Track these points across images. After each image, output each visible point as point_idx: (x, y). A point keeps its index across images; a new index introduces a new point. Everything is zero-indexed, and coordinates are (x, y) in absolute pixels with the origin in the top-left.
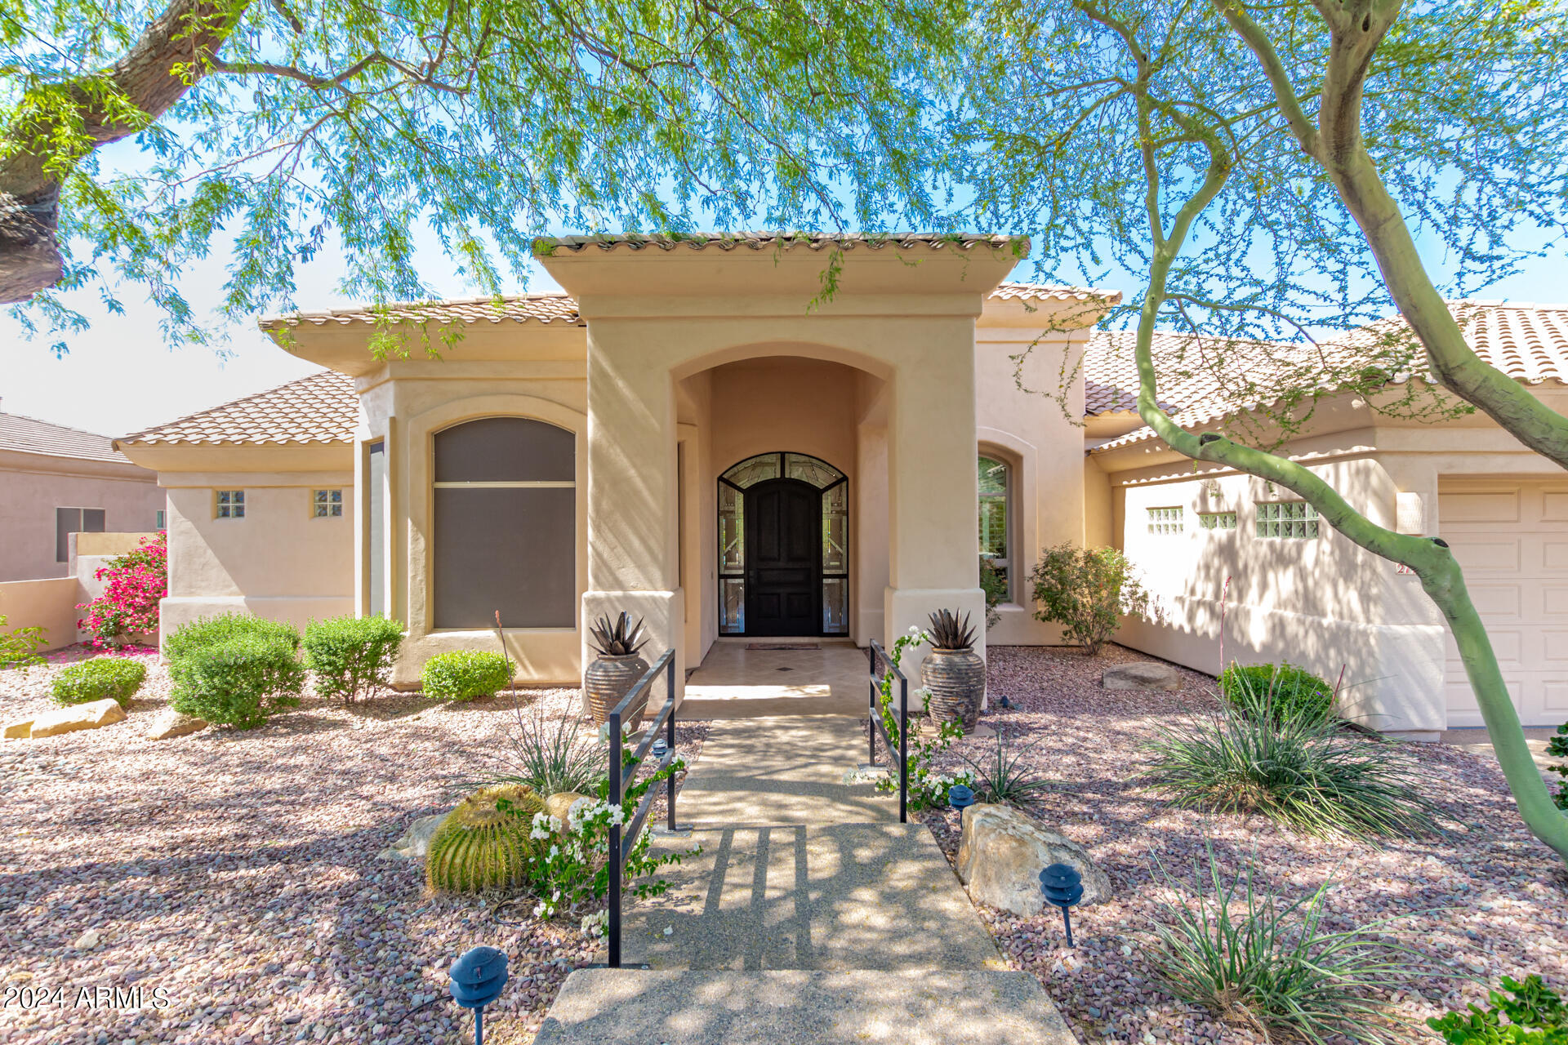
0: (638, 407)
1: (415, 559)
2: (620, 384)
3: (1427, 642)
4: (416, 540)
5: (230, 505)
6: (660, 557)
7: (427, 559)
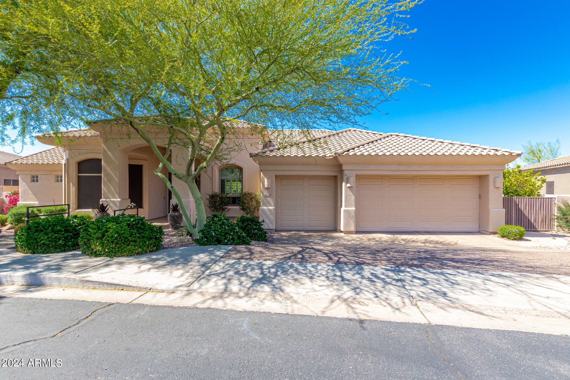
0: (113, 158)
1: (72, 192)
2: (109, 153)
3: (270, 210)
4: (73, 188)
5: (35, 179)
6: (118, 192)
7: (76, 192)
